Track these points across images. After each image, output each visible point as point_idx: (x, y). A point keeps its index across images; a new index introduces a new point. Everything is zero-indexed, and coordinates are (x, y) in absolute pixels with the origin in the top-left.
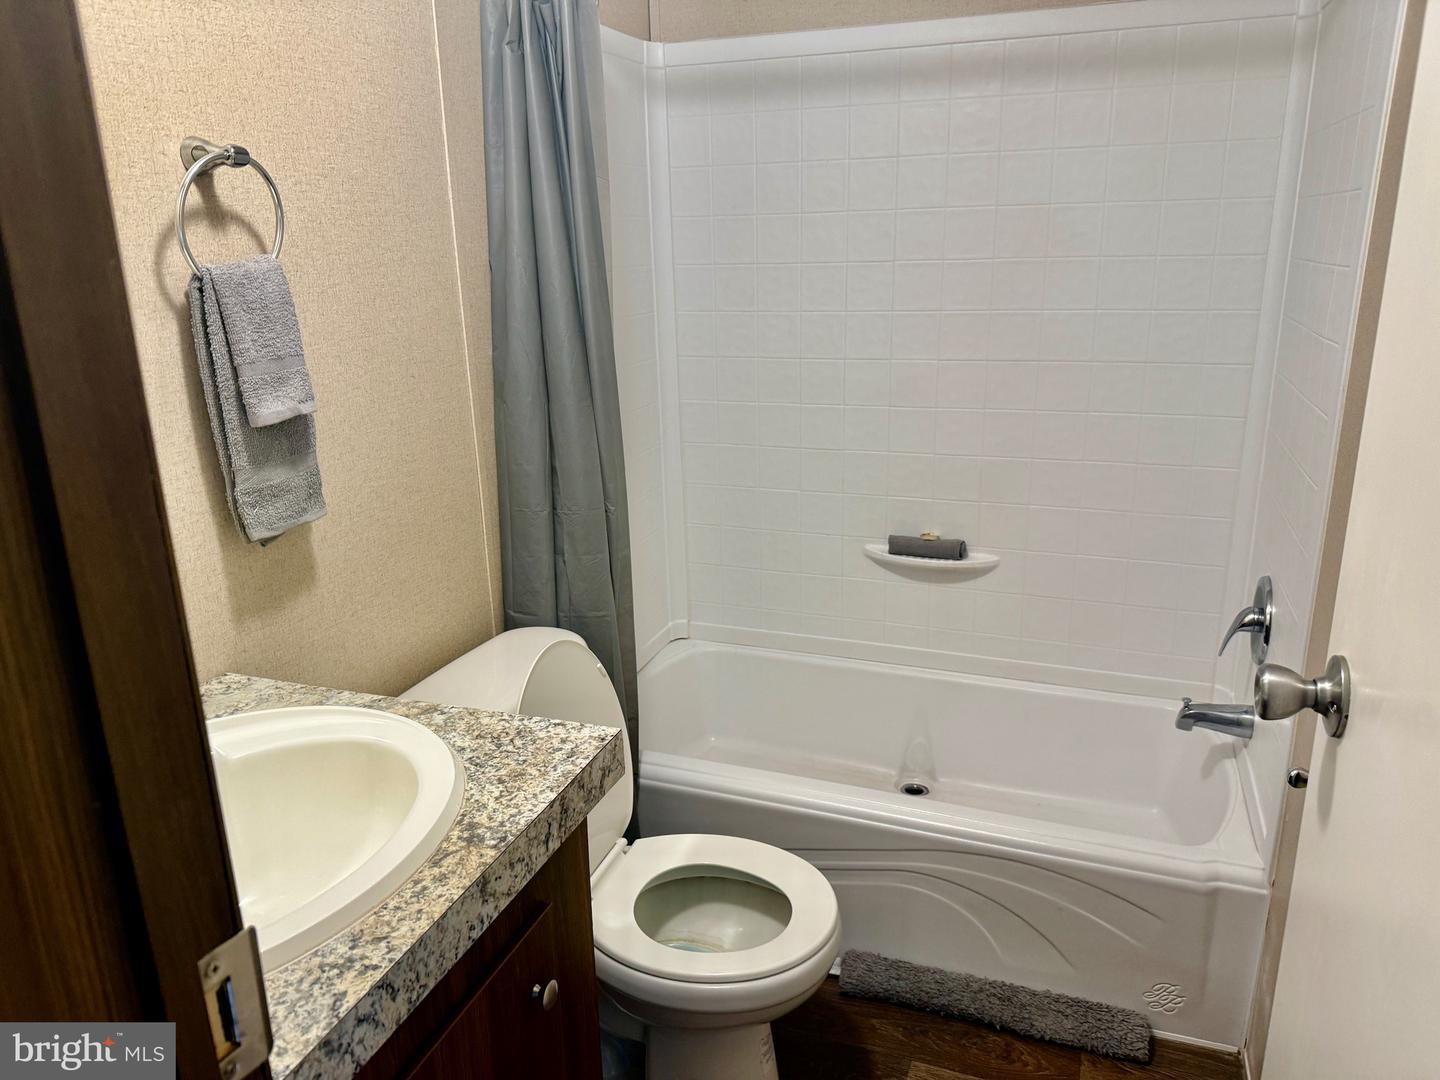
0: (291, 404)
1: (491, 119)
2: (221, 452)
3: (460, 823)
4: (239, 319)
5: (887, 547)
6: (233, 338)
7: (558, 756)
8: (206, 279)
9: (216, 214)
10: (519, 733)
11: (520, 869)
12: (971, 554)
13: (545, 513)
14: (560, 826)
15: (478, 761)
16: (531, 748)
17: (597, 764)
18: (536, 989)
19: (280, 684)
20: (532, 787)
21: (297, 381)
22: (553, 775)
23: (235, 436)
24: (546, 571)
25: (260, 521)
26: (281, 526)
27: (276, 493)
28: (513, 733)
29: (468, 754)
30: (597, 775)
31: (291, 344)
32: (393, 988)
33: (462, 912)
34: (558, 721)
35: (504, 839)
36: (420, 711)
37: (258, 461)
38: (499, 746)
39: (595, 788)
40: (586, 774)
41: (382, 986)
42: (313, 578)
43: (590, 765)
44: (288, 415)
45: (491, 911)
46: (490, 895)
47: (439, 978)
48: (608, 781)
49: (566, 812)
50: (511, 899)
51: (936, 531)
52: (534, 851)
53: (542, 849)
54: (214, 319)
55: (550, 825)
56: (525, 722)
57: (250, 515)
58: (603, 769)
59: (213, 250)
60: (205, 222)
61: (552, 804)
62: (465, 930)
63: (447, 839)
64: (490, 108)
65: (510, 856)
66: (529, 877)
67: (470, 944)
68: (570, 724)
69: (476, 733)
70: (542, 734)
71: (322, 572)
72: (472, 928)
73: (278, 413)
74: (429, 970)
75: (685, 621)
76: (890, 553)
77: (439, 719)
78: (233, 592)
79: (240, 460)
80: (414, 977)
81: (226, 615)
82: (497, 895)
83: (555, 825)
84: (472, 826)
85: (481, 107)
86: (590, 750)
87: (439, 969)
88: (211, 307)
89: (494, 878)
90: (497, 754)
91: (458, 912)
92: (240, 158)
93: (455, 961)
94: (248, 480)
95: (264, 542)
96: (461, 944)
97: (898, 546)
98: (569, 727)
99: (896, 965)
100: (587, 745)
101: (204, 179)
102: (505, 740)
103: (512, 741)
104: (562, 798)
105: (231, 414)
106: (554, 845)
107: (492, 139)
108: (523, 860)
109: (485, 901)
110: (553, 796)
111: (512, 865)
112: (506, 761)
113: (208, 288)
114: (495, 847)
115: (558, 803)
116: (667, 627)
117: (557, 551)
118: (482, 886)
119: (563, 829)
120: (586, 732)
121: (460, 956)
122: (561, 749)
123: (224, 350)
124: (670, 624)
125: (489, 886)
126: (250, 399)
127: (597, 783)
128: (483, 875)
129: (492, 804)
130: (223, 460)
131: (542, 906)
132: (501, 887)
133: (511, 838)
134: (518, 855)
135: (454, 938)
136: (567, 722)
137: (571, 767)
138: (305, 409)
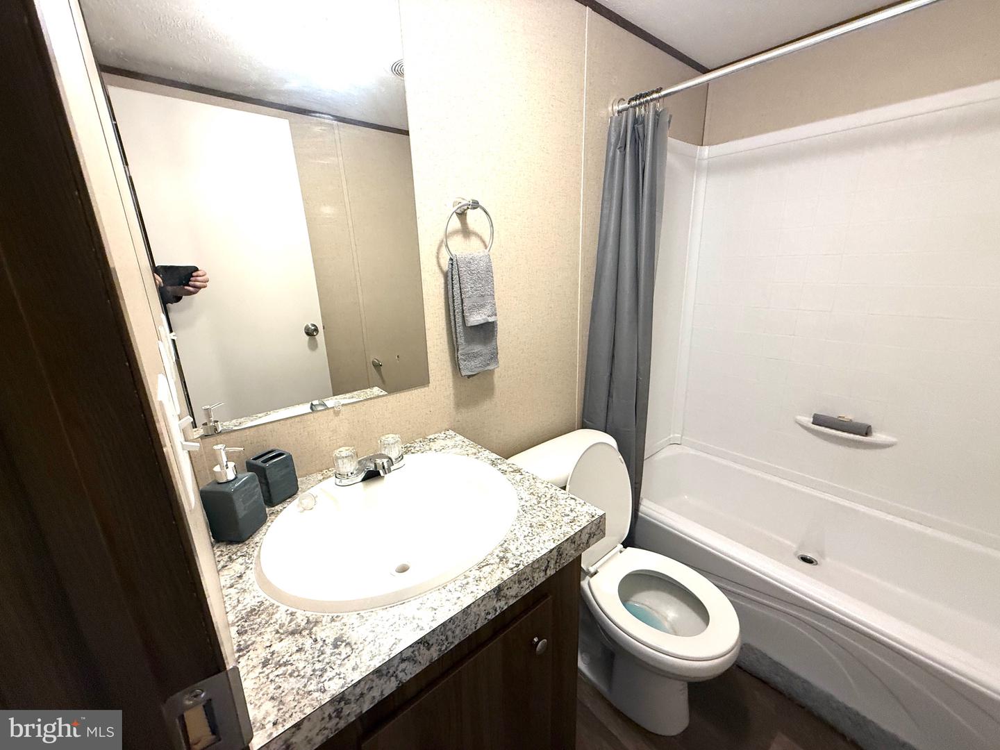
0: (484, 317)
1: (607, 186)
2: (454, 336)
3: (501, 545)
4: (466, 277)
5: (812, 420)
6: (462, 286)
7: (566, 519)
8: (454, 260)
9: (466, 232)
10: (551, 498)
11: (525, 583)
12: (874, 434)
13: (606, 378)
14: (556, 562)
15: (525, 508)
16: (554, 509)
17: (586, 531)
18: (536, 640)
19: (465, 440)
20: (545, 537)
21: (488, 307)
22: (558, 531)
23: (460, 329)
24: (604, 405)
25: (468, 367)
26: (477, 371)
27: (475, 356)
28: (549, 496)
29: (523, 503)
30: (585, 537)
31: (489, 290)
32: (429, 644)
33: (481, 606)
34: (573, 497)
35: (518, 565)
36: (512, 470)
37: (469, 341)
38: (539, 503)
39: (583, 543)
40: (577, 537)
41: (421, 642)
42: (493, 394)
43: (581, 531)
44: (482, 322)
45: (502, 605)
46: (503, 597)
47: (462, 639)
48: (591, 541)
49: (561, 555)
50: (517, 599)
51: (849, 415)
52: (536, 575)
53: (542, 574)
54: (456, 277)
55: (549, 562)
56: (557, 492)
57: (462, 364)
58: (590, 534)
59: (461, 248)
60: (461, 235)
61: (551, 551)
62: (483, 614)
63: (492, 554)
64: (607, 183)
65: (519, 578)
66: (531, 588)
67: (486, 621)
68: (579, 500)
69: (531, 491)
70: (563, 502)
71: (497, 391)
72: (488, 613)
73: (477, 320)
74: (455, 634)
75: (680, 435)
76: (813, 423)
77: (518, 477)
78: (456, 396)
79: (461, 340)
80: (444, 638)
81: (452, 405)
82: (508, 597)
83: (553, 562)
84: (506, 550)
85: (602, 183)
86: (584, 521)
87: (462, 634)
88: (455, 272)
89: (506, 588)
90: (536, 507)
91: (479, 605)
92: (475, 205)
93: (474, 630)
94: (463, 349)
95: (469, 377)
96: (479, 622)
97: (818, 420)
98: (577, 502)
99: (776, 664)
100: (582, 517)
101: (462, 215)
102: (543, 500)
103: (546, 501)
104: (559, 548)
105: (459, 320)
106: (551, 572)
107: (606, 197)
108: (528, 579)
109: (499, 600)
110: (553, 546)
111: (520, 582)
112: (538, 513)
113: (455, 263)
114: (511, 569)
115: (555, 550)
116: (669, 437)
117: (609, 395)
118: (498, 591)
119: (558, 564)
120: (586, 508)
121: (478, 628)
122: (569, 515)
123: (459, 291)
124: (672, 436)
125: (502, 592)
126: (466, 314)
127: (584, 540)
128: (499, 587)
129: (521, 539)
130: (455, 339)
131: (545, 596)
132: (512, 592)
133: (521, 567)
134: (525, 576)
135: (475, 619)
136: (577, 498)
137: (570, 530)
138: (491, 319)
